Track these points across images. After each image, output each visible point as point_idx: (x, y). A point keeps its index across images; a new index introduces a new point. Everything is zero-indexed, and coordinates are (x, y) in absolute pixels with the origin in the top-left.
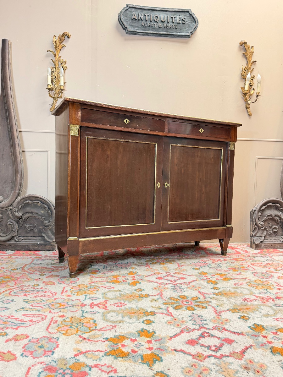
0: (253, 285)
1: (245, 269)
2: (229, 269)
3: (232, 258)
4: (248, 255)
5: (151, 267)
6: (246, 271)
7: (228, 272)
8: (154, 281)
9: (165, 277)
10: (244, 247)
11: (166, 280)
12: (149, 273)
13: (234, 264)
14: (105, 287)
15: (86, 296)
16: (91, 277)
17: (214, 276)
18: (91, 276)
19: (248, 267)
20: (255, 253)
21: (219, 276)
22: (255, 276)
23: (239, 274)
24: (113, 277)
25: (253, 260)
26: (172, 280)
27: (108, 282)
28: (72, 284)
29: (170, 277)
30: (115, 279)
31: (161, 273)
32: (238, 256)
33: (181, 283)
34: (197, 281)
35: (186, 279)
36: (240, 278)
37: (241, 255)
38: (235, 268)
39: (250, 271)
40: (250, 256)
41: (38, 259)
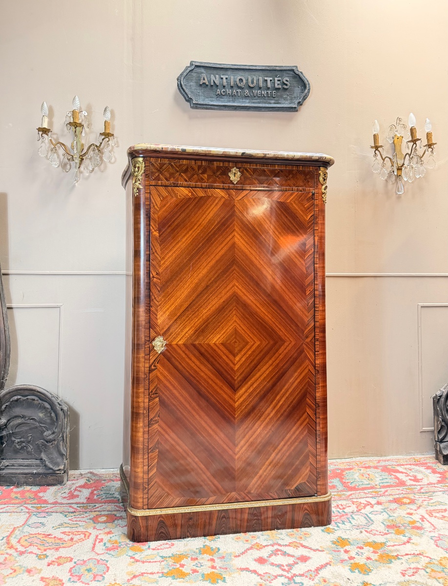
0: (438, 575)
1: (418, 528)
2: (388, 527)
3: (392, 499)
4: (419, 487)
6: (420, 532)
7: (387, 537)
8: (251, 569)
9: (271, 555)
10: (410, 466)
11: (272, 564)
12: (241, 546)
13: (395, 515)
17: (361, 551)
19: (423, 521)
20: (432, 482)
21: (372, 549)
22: (437, 546)
23: (408, 542)
24: (173, 561)
25: (429, 502)
26: (285, 565)
27: (164, 575)
28: (96, 582)
29: (280, 555)
30: (177, 567)
31: (264, 547)
32: (402, 490)
33: (302, 573)
34: (330, 565)
35: (310, 560)
36: (410, 555)
37: (407, 487)
38: (400, 525)
39: (427, 533)
40: (422, 491)
41: (38, 512)
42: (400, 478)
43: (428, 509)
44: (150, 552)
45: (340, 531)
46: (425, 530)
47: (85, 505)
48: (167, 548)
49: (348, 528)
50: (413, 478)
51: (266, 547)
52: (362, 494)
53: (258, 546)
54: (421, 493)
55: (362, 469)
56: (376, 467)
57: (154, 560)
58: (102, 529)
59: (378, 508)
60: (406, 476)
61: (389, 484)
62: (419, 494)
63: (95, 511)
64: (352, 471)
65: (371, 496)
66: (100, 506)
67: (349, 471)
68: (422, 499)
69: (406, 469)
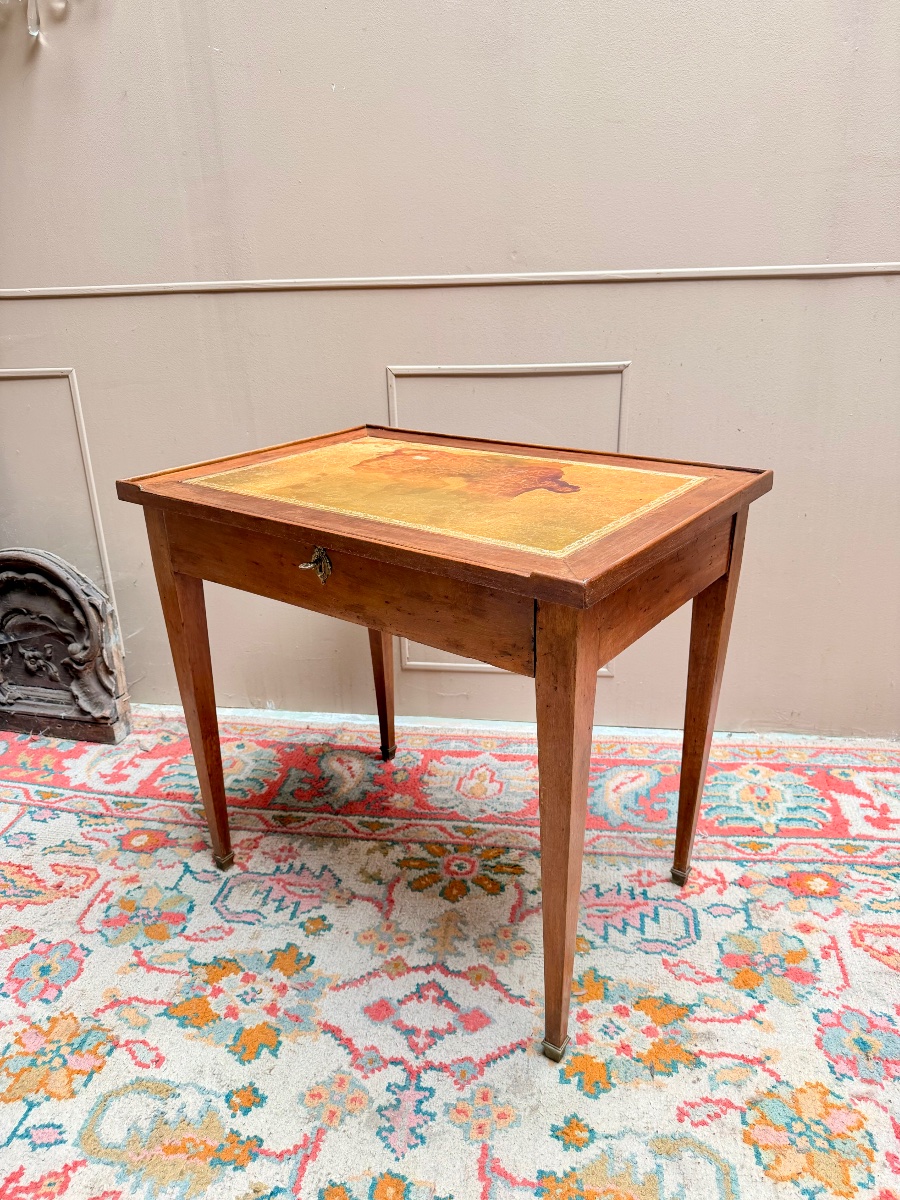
0: (770, 1137)
1: (801, 977)
2: (729, 960)
3: (782, 874)
4: (874, 846)
5: (392, 918)
6: (798, 988)
7: (708, 989)
9: (409, 998)
11: (398, 1025)
12: (362, 959)
13: (765, 927)
14: (134, 1049)
15: (31, 1106)
16: (135, 959)
17: (618, 1020)
18: (137, 952)
19: (827, 955)
21: (648, 1021)
22: (819, 1043)
23: (751, 1016)
24: (206, 977)
25: (877, 897)
26: (423, 1032)
27: (169, 1011)
28: (41, 1003)
29: (430, 1000)
30: (205, 994)
31: (409, 970)
32: (826, 850)
33: (448, 1062)
34: (524, 1050)
35: (486, 1028)
36: (734, 1057)
37: (844, 842)
38: (759, 958)
39: (816, 1001)
40: (880, 859)
41: (41, 808)
42: (843, 812)
43: (861, 920)
44: (178, 943)
45: (604, 951)
46: (817, 985)
47: (128, 800)
48: (215, 939)
49: (628, 947)
50: (875, 814)
51: (413, 973)
52: (718, 846)
53: (396, 966)
54: (872, 865)
55: (763, 770)
56: (799, 770)
57: (172, 968)
58: (125, 866)
59: (735, 896)
60: (863, 806)
61: (801, 825)
62: (864, 869)
63: (138, 819)
64: (734, 773)
65: (736, 855)
66: (153, 808)
67: (726, 773)
68: (864, 886)
69: (876, 783)
